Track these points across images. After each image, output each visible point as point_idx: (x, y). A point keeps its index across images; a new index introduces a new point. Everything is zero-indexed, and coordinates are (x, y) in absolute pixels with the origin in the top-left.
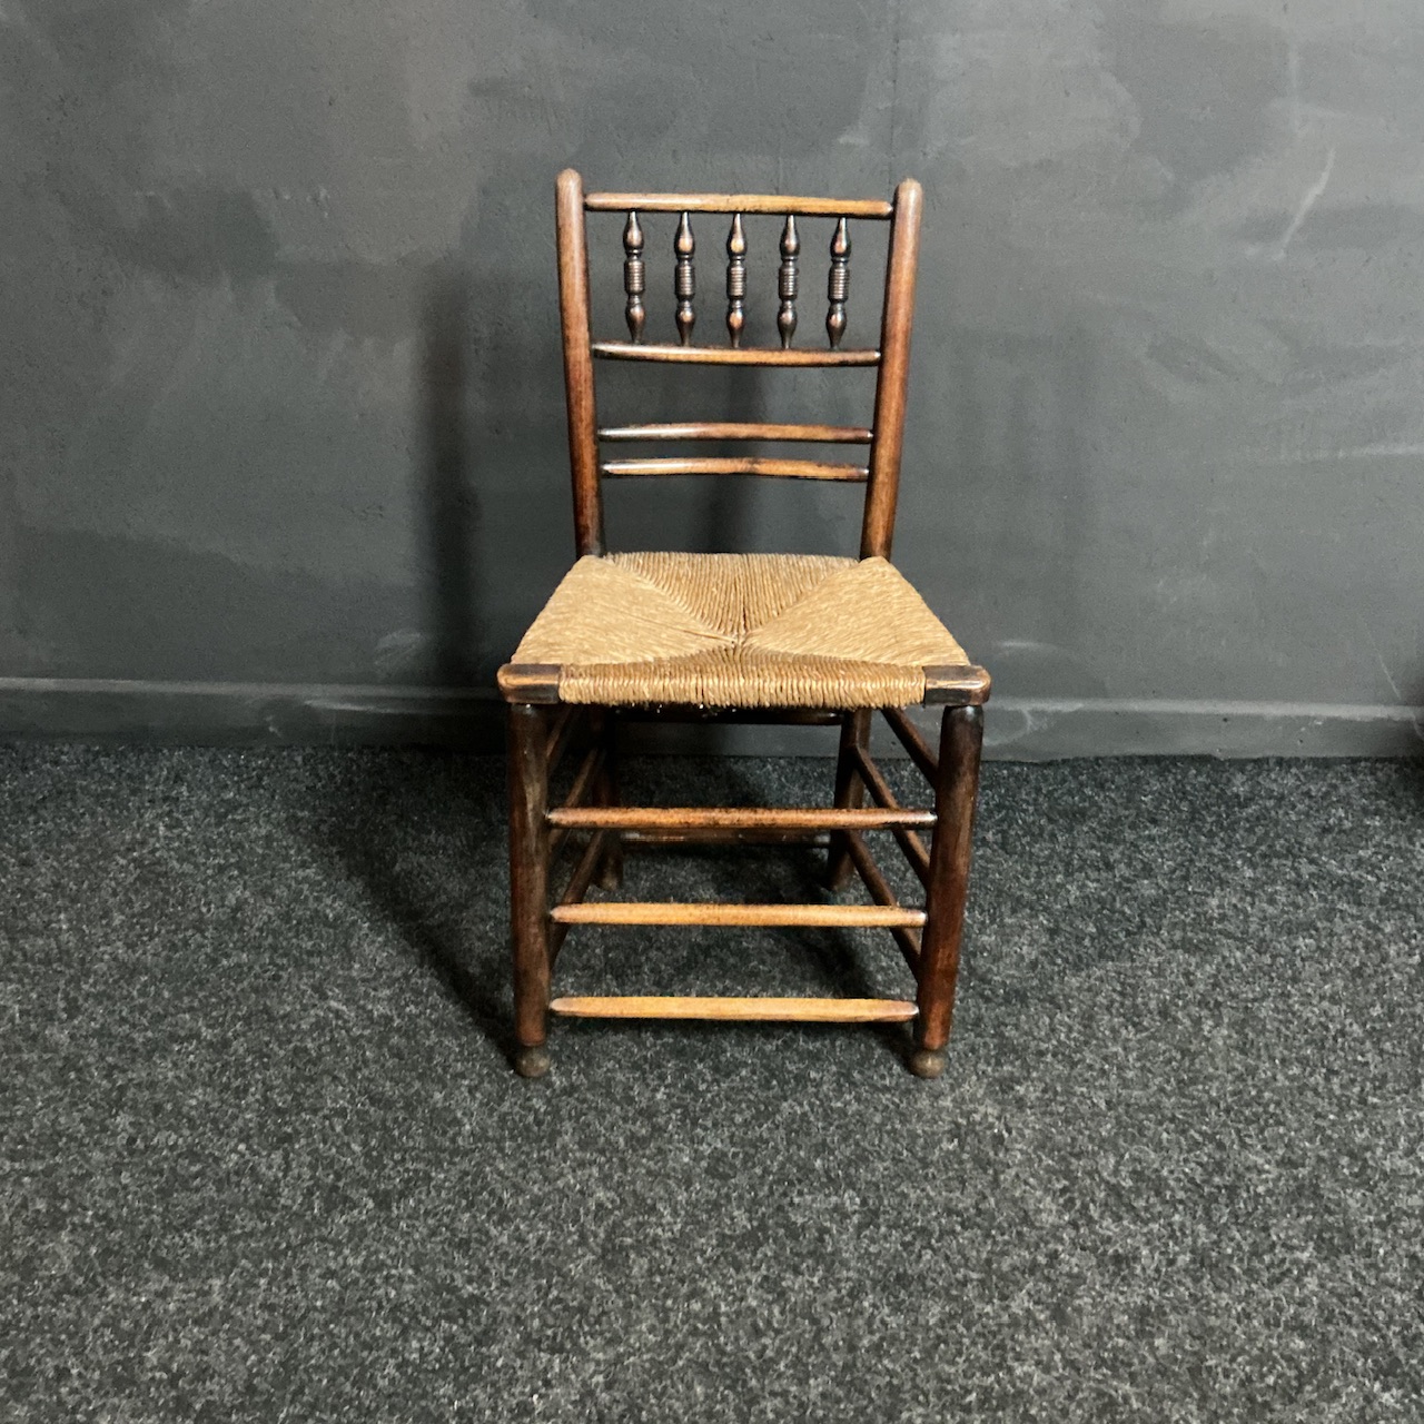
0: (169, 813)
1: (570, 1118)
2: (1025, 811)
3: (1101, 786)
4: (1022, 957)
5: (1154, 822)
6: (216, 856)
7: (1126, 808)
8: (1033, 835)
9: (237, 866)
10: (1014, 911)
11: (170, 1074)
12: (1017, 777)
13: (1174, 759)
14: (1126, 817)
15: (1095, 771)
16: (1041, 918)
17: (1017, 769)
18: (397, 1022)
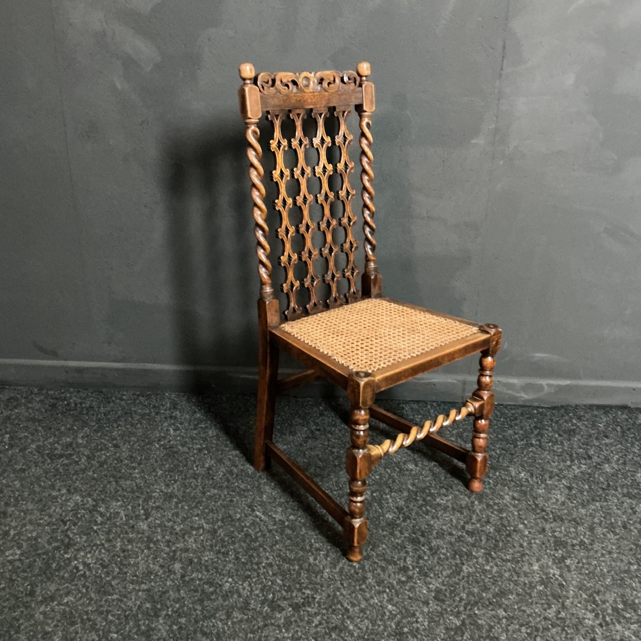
0: (174, 424)
1: (370, 571)
2: (547, 430)
3: (580, 418)
4: (557, 500)
5: (607, 437)
6: (197, 444)
7: (593, 430)
8: (553, 442)
9: (206, 448)
10: (551, 478)
11: (194, 545)
12: (541, 414)
13: (611, 407)
14: (593, 434)
15: (577, 412)
16: (563, 481)
17: (540, 410)
18: (287, 523)
